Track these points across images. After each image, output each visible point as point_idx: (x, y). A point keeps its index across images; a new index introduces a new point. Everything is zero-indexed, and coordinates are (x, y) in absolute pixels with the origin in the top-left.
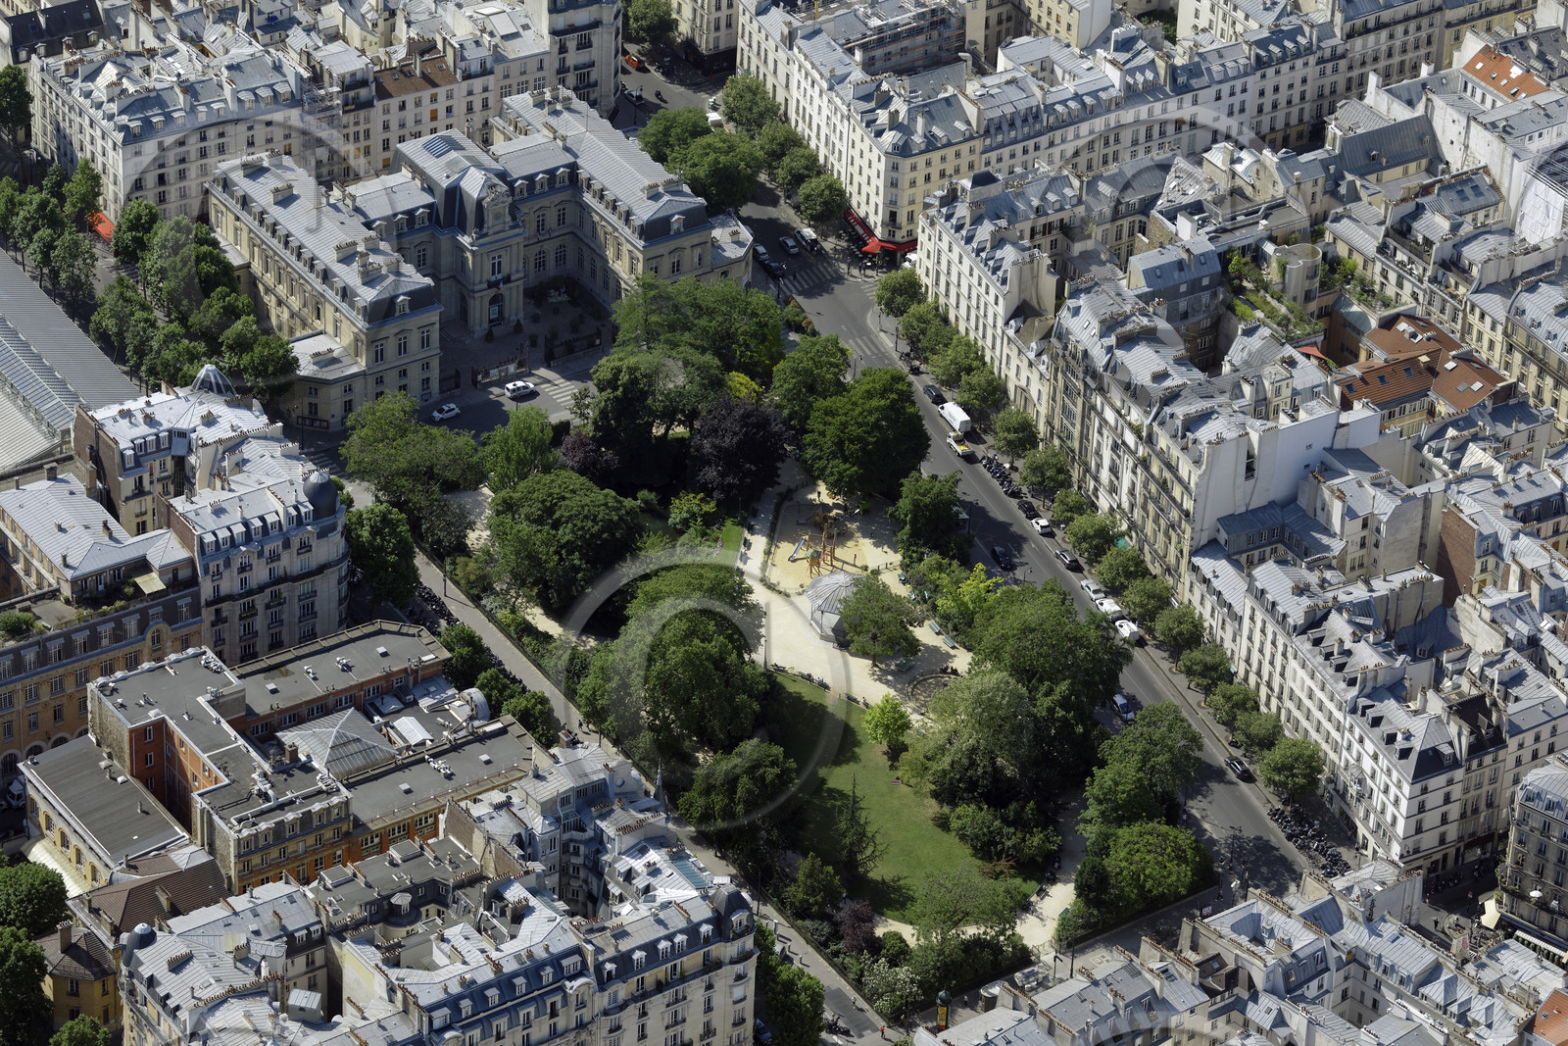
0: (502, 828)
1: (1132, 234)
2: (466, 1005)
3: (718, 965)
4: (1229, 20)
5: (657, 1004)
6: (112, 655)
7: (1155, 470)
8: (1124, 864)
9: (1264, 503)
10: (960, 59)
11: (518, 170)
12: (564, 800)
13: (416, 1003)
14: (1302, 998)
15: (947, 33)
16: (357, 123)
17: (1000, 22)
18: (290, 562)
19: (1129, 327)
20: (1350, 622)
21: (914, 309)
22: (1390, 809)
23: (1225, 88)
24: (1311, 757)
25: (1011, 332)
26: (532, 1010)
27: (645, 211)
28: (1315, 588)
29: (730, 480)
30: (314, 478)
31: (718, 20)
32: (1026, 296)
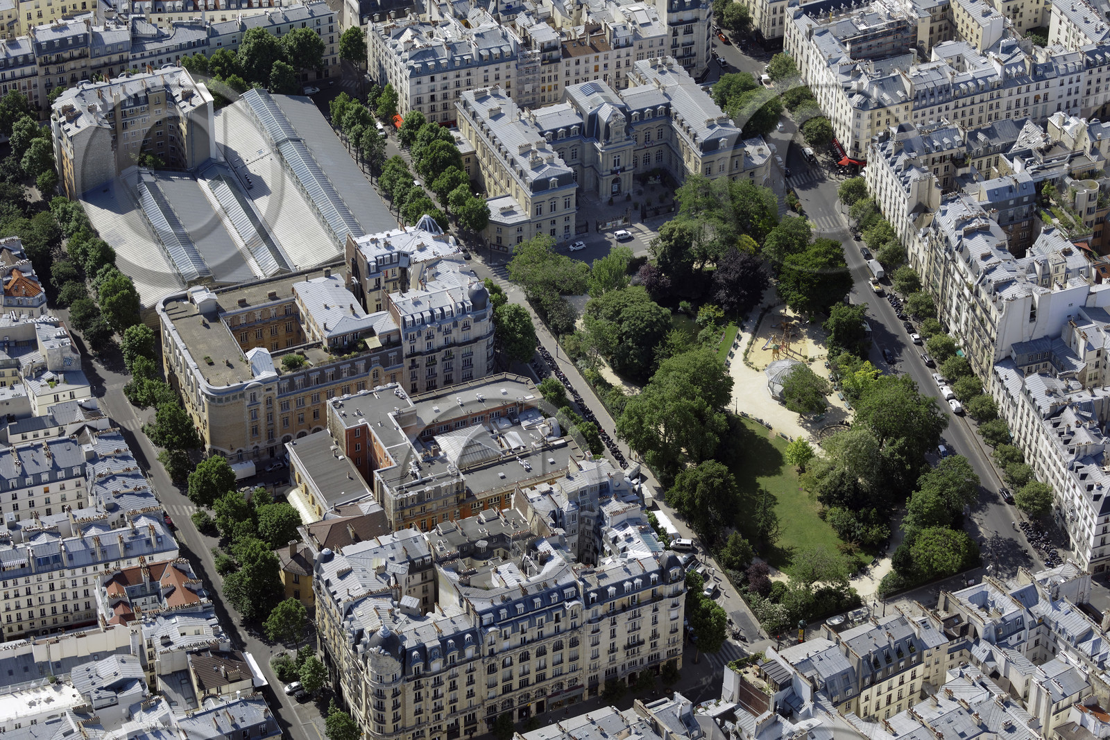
0: (544, 507)
1: (989, 165)
2: (503, 612)
3: (661, 597)
4: (1076, 38)
5: (623, 619)
6: (348, 382)
7: (978, 312)
8: (922, 551)
9: (1041, 336)
10: (910, 52)
11: (635, 106)
12: (583, 492)
13: (474, 610)
14: (1006, 645)
15: (906, 36)
16: (550, 71)
17: (940, 30)
18: (457, 335)
19: (973, 225)
20: (1077, 414)
21: (859, 202)
22: (1087, 529)
23: (1067, 79)
24: (1046, 494)
25: (910, 220)
26: (544, 617)
27: (705, 135)
28: (1060, 392)
29: (732, 299)
30: (474, 287)
31: (774, 20)
32: (921, 200)
